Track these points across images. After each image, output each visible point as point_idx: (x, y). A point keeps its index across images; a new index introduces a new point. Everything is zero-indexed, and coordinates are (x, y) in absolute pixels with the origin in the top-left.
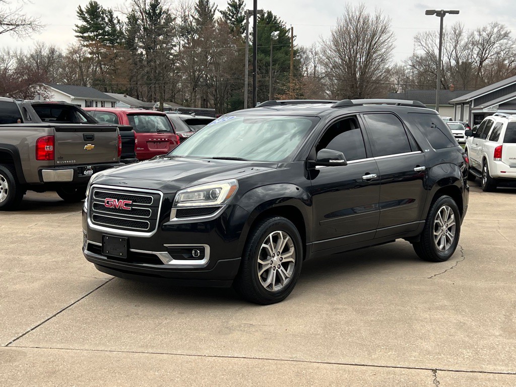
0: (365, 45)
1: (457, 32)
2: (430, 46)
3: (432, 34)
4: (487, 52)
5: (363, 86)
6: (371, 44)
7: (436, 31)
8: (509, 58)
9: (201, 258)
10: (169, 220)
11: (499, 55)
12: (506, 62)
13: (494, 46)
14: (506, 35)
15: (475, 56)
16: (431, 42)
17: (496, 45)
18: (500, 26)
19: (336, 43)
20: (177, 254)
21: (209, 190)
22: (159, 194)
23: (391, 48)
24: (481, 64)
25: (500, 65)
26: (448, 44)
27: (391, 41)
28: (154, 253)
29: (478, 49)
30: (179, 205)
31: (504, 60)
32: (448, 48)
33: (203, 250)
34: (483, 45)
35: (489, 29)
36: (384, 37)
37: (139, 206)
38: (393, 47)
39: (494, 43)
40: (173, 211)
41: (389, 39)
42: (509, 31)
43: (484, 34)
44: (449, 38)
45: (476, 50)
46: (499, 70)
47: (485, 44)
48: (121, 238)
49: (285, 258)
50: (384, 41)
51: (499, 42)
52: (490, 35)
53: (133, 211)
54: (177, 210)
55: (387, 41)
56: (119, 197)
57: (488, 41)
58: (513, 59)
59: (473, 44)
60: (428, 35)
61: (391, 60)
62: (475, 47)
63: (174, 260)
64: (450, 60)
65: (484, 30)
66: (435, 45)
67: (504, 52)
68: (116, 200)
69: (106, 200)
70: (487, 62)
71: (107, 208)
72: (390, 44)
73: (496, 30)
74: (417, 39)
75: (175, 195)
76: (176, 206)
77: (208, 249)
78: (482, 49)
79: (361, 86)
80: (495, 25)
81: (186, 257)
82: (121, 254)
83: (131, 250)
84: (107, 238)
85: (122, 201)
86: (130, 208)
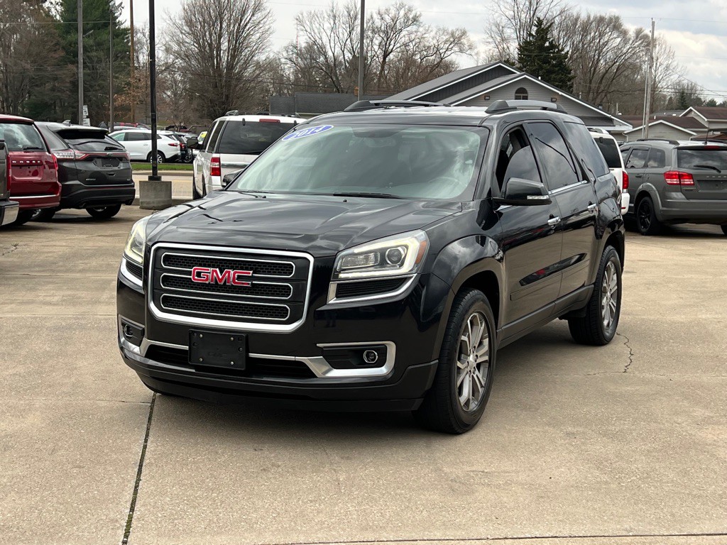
0: (232, 26)
1: (352, 13)
2: (316, 31)
3: (319, 15)
4: (392, 42)
5: (230, 86)
6: (239, 25)
7: (324, 11)
8: (420, 52)
9: (380, 364)
10: (325, 302)
11: (407, 48)
12: (417, 57)
13: (402, 35)
14: (415, 20)
15: (376, 48)
16: (318, 26)
17: (404, 33)
18: (407, 7)
19: (190, 23)
20: (338, 360)
21: (385, 249)
22: (305, 258)
23: (268, 32)
24: (384, 59)
25: (408, 61)
26: (340, 30)
27: (268, 22)
28: (298, 358)
29: (380, 39)
30: (342, 275)
31: (414, 54)
32: (341, 36)
33: (383, 352)
34: (386, 33)
35: (393, 12)
36: (258, 15)
37: (266, 279)
38: (271, 30)
39: (401, 30)
40: (333, 288)
41: (265, 20)
42: (418, 14)
43: (388, 19)
44: (341, 21)
45: (376, 39)
46: (407, 68)
47: (390, 31)
48: (232, 336)
49: (480, 356)
50: (259, 22)
51: (408, 29)
52: (394, 20)
53: (255, 289)
54: (338, 284)
55: (262, 22)
56: (222, 265)
57: (393, 28)
58: (425, 53)
59: (373, 31)
60: (313, 16)
61: (269, 49)
62: (376, 36)
63: (335, 370)
64: (343, 51)
65: (387, 11)
66: (322, 30)
67: (414, 43)
68: (218, 270)
69: (193, 269)
70: (391, 56)
71: (198, 284)
72: (267, 27)
73: (402, 13)
74: (300, 21)
75: (335, 258)
76: (336, 277)
77: (392, 349)
78: (385, 39)
79: (228, 85)
80: (402, 6)
81: (354, 364)
82: (232, 363)
83: (252, 355)
84: (201, 335)
85: (232, 272)
86: (248, 284)
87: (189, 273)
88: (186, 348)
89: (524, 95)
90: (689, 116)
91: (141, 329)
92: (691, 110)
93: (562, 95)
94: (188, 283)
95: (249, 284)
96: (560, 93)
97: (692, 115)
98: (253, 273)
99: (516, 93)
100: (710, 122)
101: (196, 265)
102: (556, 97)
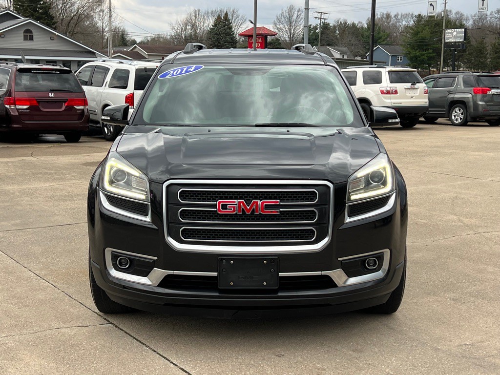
9: (377, 269)
10: (343, 222)
22: (326, 185)
28: (324, 273)
30: (353, 197)
37: (293, 207)
40: (347, 208)
48: (265, 260)
54: (350, 206)
63: (350, 279)
68: (244, 201)
69: (218, 203)
71: (224, 215)
75: (347, 183)
76: (349, 200)
77: (387, 255)
82: (265, 283)
83: (281, 274)
84: (232, 262)
85: (259, 202)
86: (275, 211)
87: (214, 206)
88: (215, 274)
89: (30, 34)
90: (135, 50)
91: (151, 261)
92: (136, 47)
93: (57, 35)
94: (214, 215)
95: (278, 212)
96: (57, 33)
97: (136, 50)
98: (280, 202)
99: (24, 33)
100: (149, 55)
101: (221, 198)
102: (54, 36)
